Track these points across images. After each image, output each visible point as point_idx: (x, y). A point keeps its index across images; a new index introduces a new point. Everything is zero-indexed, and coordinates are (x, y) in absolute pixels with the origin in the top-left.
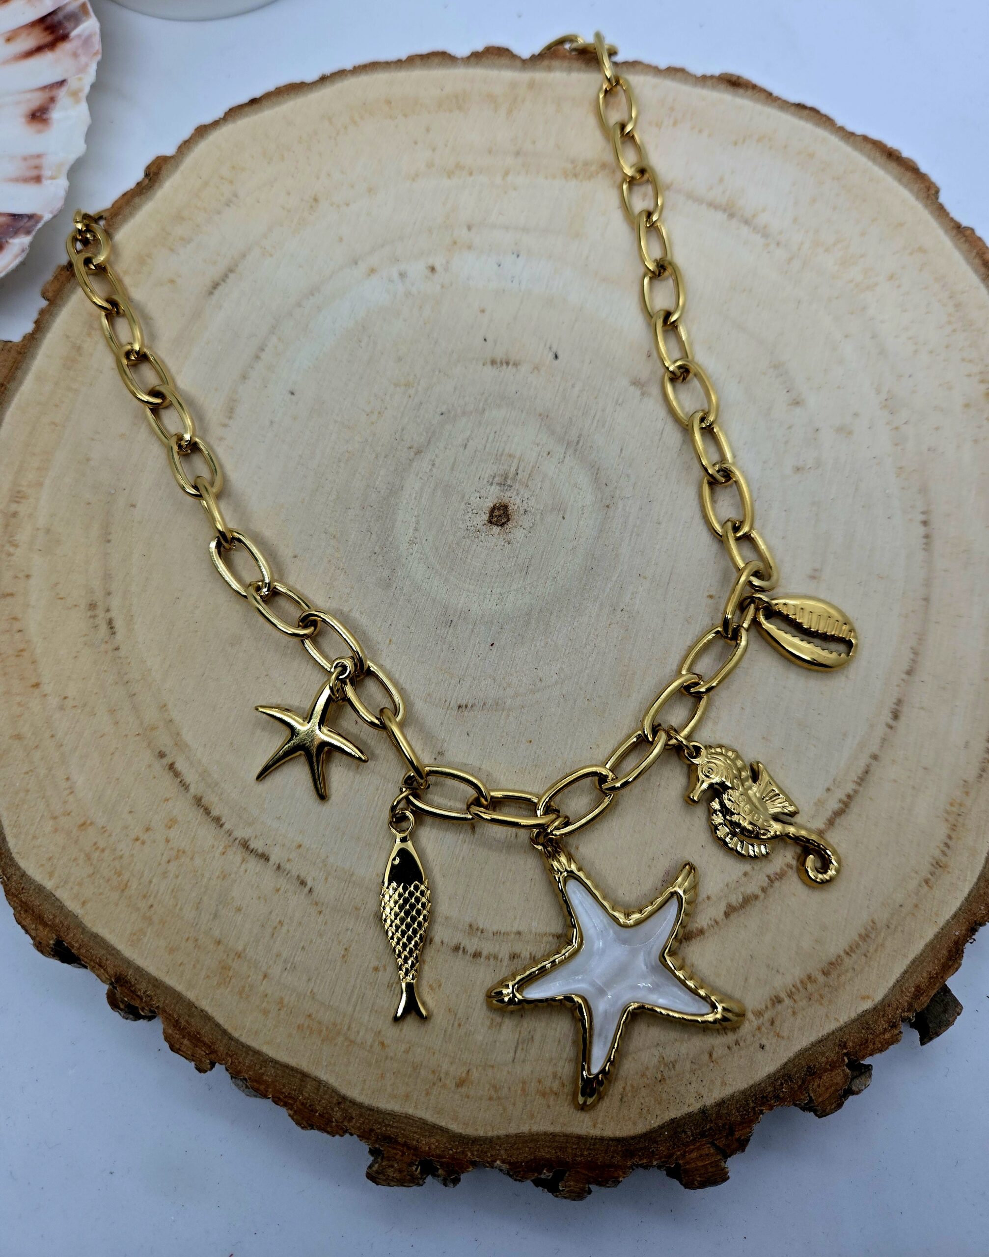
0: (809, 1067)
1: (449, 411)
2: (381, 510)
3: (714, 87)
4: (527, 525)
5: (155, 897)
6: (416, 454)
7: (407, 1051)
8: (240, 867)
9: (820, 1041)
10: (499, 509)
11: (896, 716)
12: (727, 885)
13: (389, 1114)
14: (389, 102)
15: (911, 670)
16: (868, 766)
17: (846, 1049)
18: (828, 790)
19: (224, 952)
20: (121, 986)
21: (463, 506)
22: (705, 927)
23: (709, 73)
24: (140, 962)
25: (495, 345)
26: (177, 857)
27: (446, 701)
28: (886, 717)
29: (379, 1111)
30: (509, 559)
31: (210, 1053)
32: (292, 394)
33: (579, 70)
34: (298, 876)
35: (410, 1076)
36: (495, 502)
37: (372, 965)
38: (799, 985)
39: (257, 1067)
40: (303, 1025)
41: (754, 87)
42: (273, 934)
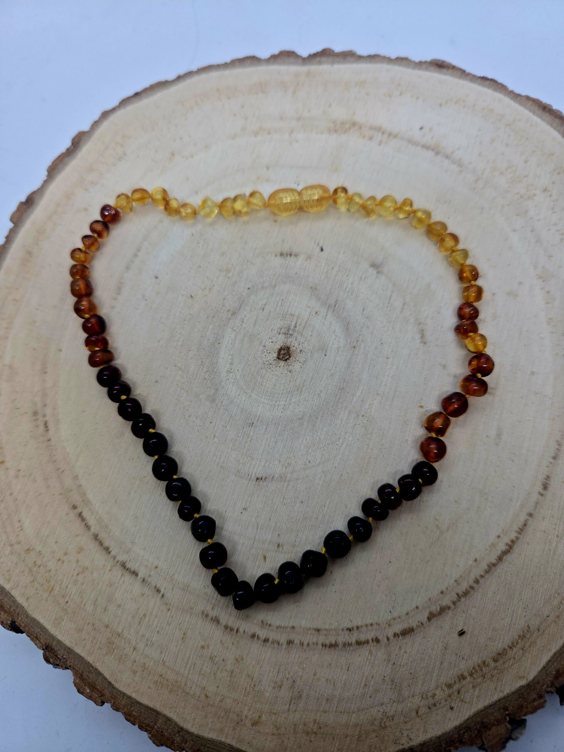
0: (482, 722)
1: (253, 287)
2: (210, 351)
3: (426, 69)
4: (302, 360)
5: (70, 596)
6: (232, 315)
7: (221, 701)
8: (120, 579)
9: (490, 706)
10: (284, 350)
11: (545, 487)
12: (430, 599)
13: (209, 740)
14: (218, 90)
15: (557, 456)
16: (526, 521)
17: (508, 711)
18: (499, 537)
19: (111, 632)
20: (49, 651)
21: (261, 348)
22: (415, 627)
23: (423, 59)
24: (60, 637)
25: (283, 243)
26: (83, 572)
27: (249, 475)
28: (539, 487)
29: (203, 738)
30: (290, 382)
31: (101, 696)
32: (157, 278)
33: (339, 63)
34: (155, 587)
35: (223, 717)
36: (282, 345)
37: (200, 645)
38: (477, 668)
39: (129, 707)
40: (157, 681)
41: (454, 67)
42: (140, 622)
